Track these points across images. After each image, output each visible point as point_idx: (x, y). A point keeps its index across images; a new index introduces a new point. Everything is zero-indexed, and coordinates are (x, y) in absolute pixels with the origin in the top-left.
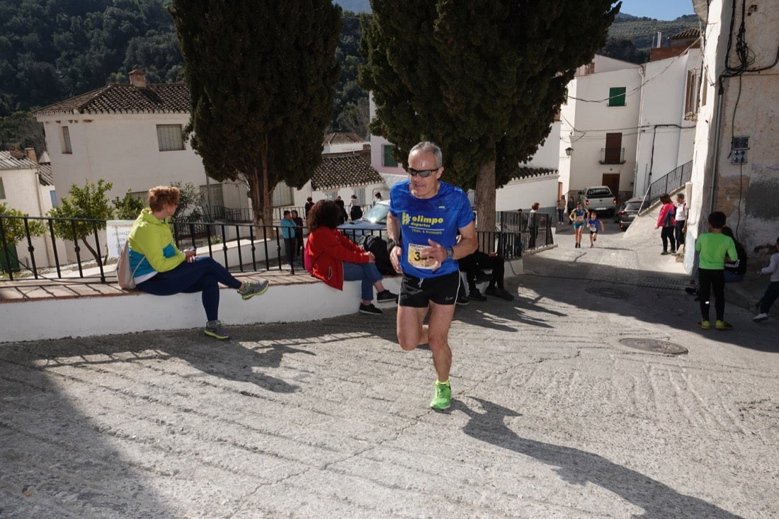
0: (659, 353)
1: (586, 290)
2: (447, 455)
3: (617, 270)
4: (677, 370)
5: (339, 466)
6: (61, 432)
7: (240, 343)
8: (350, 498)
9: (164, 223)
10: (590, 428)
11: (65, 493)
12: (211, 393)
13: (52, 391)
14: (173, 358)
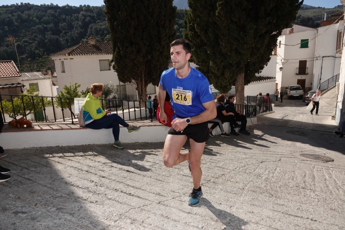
0: (319, 161)
1: (286, 132)
2: (214, 200)
3: (302, 123)
4: (328, 169)
5: (166, 203)
6: (52, 183)
7: (128, 150)
8: (169, 216)
9: (97, 99)
10: (282, 193)
11: (51, 207)
12: (114, 170)
13: (50, 167)
14: (99, 156)
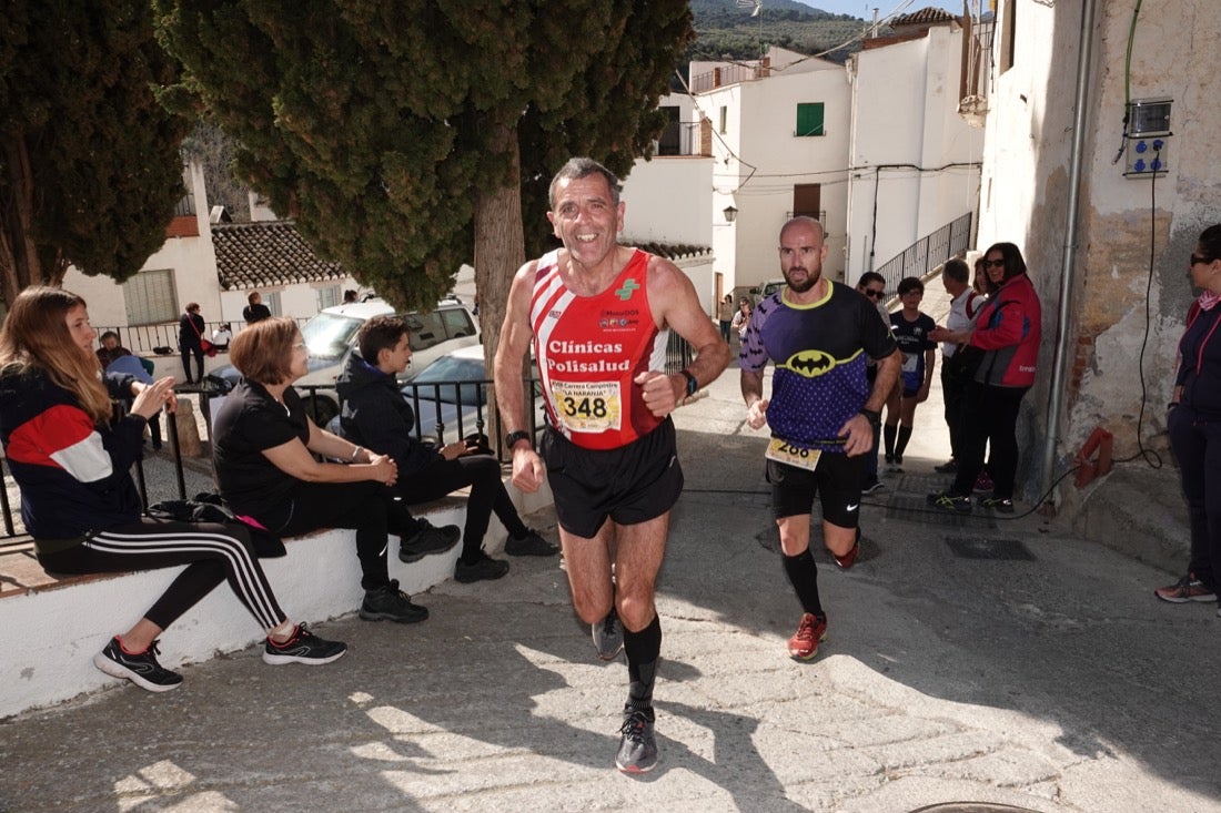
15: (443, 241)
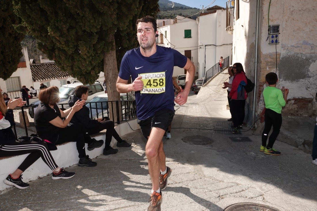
1: (182, 139)
15: (96, 65)
